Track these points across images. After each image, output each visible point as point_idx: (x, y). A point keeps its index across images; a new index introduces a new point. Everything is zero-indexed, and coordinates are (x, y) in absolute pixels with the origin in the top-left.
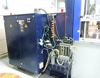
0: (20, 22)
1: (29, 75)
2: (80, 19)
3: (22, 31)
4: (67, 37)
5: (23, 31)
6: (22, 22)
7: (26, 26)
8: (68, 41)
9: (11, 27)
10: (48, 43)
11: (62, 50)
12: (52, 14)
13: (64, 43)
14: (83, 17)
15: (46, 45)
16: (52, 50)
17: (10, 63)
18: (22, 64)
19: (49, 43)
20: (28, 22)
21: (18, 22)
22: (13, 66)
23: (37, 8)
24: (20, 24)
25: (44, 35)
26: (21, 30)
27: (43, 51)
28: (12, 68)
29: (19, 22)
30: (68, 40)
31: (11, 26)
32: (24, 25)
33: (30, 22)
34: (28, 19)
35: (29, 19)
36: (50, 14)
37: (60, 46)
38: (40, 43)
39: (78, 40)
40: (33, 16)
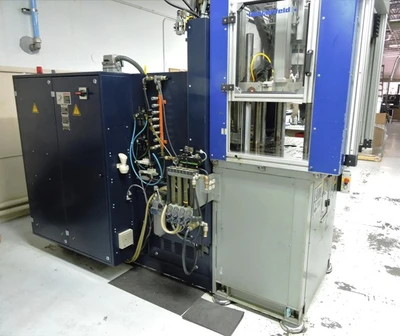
0: (61, 98)
1: (91, 269)
2: (226, 94)
3: (66, 125)
4: (192, 149)
5: (68, 125)
6: (66, 100)
7: (76, 112)
8: (195, 160)
9: (35, 114)
10: (145, 167)
11: (176, 190)
12: (153, 74)
13: (184, 166)
14: (232, 89)
15: (140, 171)
16: (156, 188)
17: (34, 233)
18: (67, 233)
19: (149, 167)
20: (81, 98)
21: (54, 99)
22: (48, 242)
23: (111, 56)
24: (59, 106)
25: (135, 142)
26: (64, 125)
27: (130, 194)
28: (42, 249)
29: (58, 98)
30: (193, 156)
31: (35, 110)
32: (70, 109)
33: (85, 98)
34: (80, 89)
35: (85, 89)
36: (149, 74)
37: (170, 177)
38: (118, 166)
39: (225, 159)
40: (95, 81)
